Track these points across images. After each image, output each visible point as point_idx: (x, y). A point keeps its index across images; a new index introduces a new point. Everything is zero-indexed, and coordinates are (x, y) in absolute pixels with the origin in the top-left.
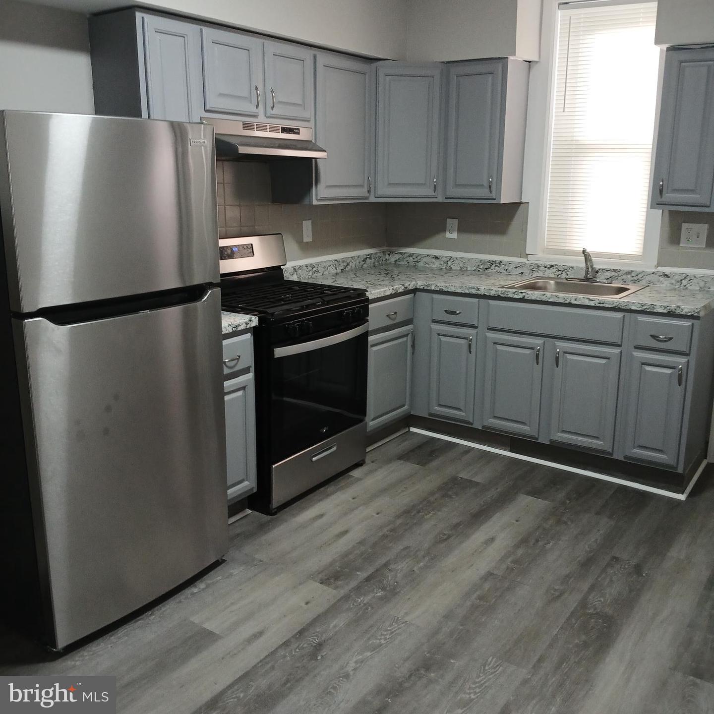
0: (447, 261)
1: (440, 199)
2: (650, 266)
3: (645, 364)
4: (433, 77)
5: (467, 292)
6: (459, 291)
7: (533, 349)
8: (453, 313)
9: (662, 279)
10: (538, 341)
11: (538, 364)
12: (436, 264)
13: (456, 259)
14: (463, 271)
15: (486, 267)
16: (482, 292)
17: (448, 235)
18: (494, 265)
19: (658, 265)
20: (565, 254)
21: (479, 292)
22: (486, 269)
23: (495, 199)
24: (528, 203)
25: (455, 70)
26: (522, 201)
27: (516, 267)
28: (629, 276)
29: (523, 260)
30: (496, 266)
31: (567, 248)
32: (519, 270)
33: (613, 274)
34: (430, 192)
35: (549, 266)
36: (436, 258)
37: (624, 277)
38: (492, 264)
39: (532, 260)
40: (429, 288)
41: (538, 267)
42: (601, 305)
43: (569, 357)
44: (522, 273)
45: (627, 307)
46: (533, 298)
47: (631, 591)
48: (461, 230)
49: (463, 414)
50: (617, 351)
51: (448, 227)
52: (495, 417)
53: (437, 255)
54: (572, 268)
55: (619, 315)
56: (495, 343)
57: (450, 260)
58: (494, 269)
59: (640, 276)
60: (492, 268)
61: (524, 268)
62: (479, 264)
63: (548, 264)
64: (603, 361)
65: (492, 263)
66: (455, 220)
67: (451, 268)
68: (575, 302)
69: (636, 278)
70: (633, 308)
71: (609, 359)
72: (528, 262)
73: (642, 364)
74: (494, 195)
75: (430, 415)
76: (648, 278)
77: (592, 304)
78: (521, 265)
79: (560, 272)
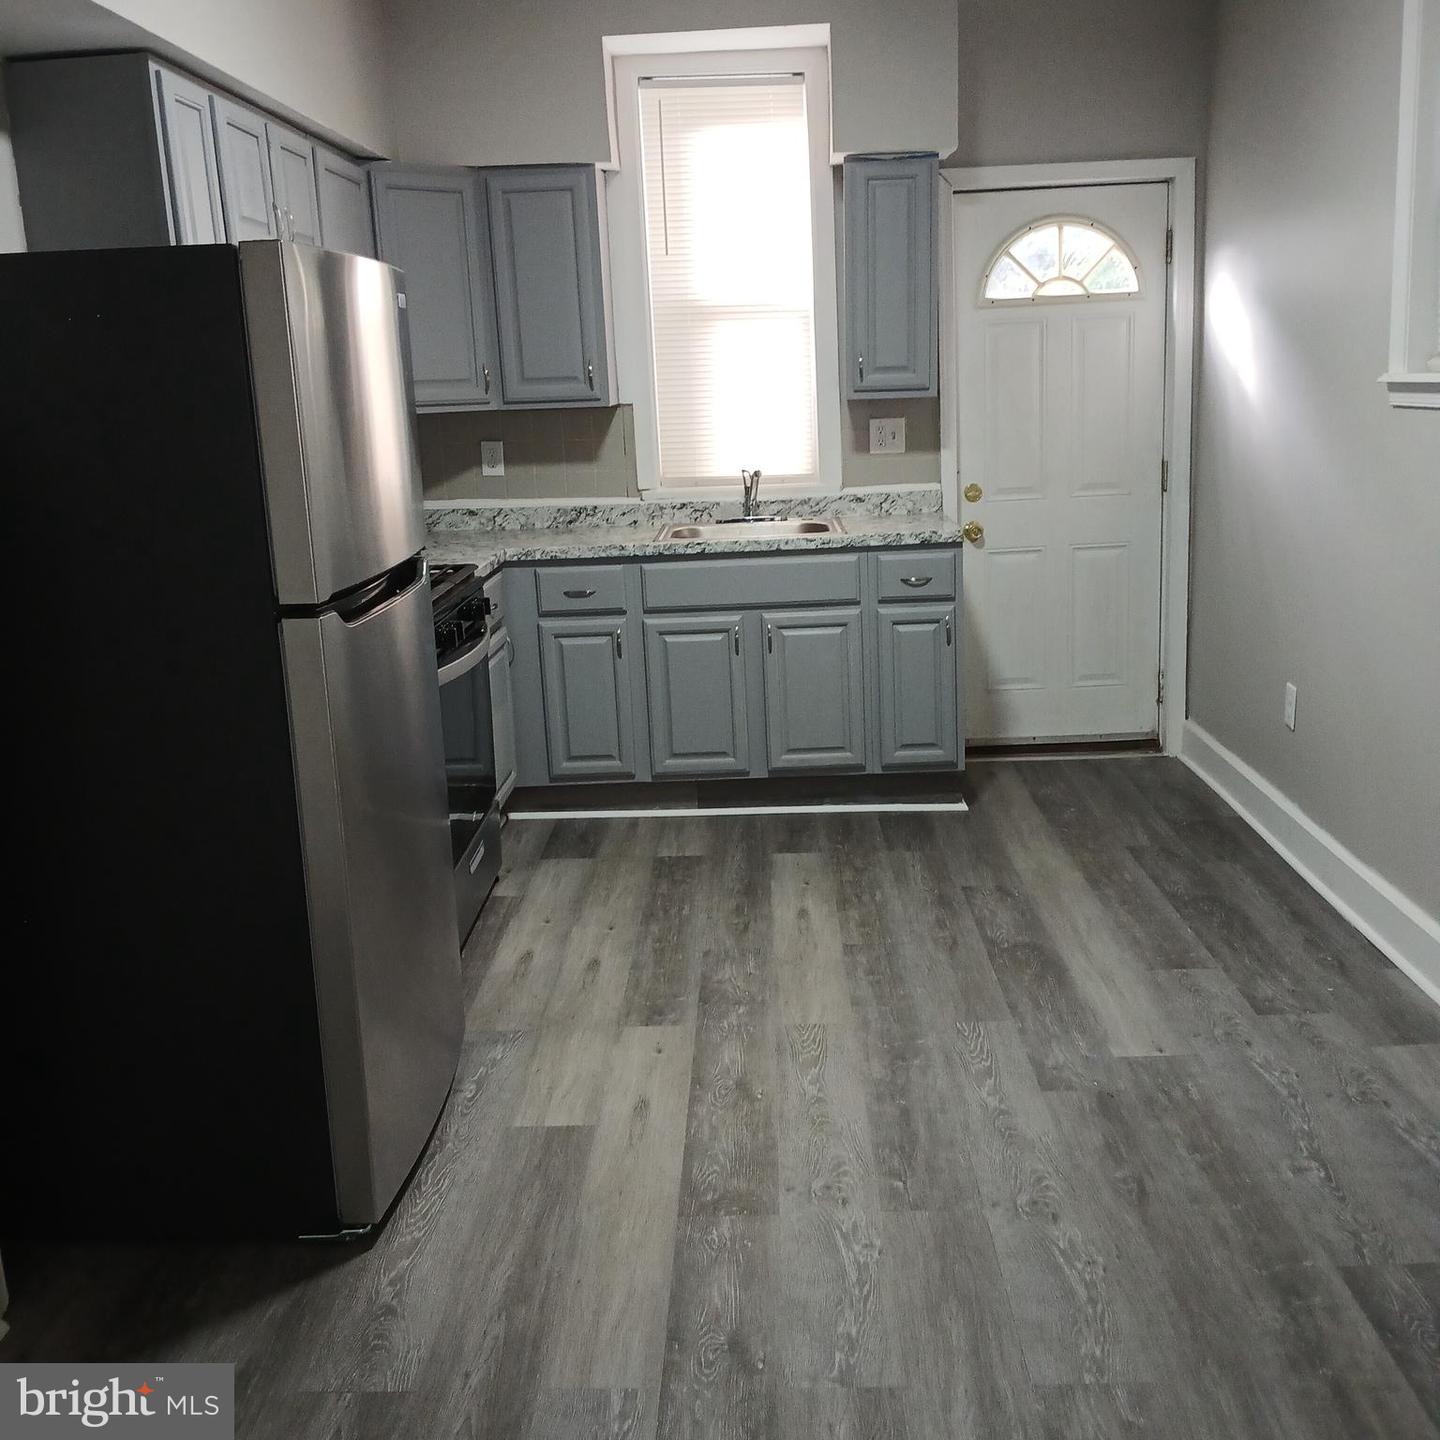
0: (494, 517)
1: (493, 406)
2: (832, 488)
3: (898, 624)
4: (461, 192)
5: (604, 555)
6: (589, 555)
7: (727, 631)
8: (581, 595)
9: (853, 505)
10: (735, 617)
11: (737, 654)
12: (474, 524)
13: (512, 510)
14: (528, 529)
15: (568, 519)
16: (630, 551)
17: (487, 471)
18: (583, 515)
19: (844, 486)
20: (696, 485)
21: (626, 553)
22: (570, 522)
23: (599, 400)
24: (631, 405)
25: (496, 183)
26: (621, 402)
27: (624, 514)
28: (805, 507)
29: (636, 501)
30: (587, 515)
31: (697, 475)
32: (629, 519)
33: (781, 506)
34: (478, 393)
35: (679, 506)
36: (472, 513)
37: (798, 509)
38: (580, 513)
39: (649, 498)
40: (529, 558)
41: (662, 508)
42: (826, 546)
43: (786, 633)
44: (635, 522)
45: (865, 544)
46: (719, 550)
47: (1023, 914)
48: (509, 461)
49: (617, 763)
50: (853, 611)
51: (485, 455)
52: (675, 755)
53: (473, 508)
54: (718, 504)
55: (852, 558)
56: (661, 634)
57: (499, 514)
58: (584, 522)
59: (822, 505)
60: (581, 519)
61: (637, 514)
62: (555, 515)
63: (678, 502)
64: (839, 630)
65: (579, 511)
66: (497, 443)
67: (503, 529)
68: (786, 548)
69: (816, 509)
70: (873, 543)
71: (845, 625)
72: (642, 503)
73: (894, 624)
74: (597, 393)
75: (552, 779)
76: (834, 506)
77: (812, 546)
78: (633, 510)
79: (699, 514)
